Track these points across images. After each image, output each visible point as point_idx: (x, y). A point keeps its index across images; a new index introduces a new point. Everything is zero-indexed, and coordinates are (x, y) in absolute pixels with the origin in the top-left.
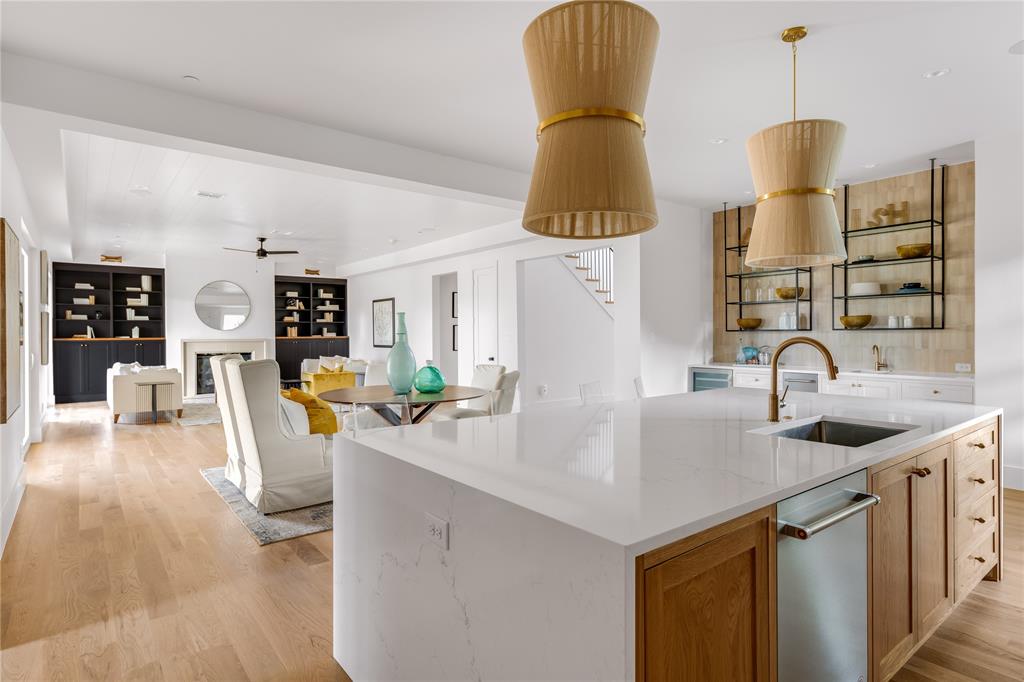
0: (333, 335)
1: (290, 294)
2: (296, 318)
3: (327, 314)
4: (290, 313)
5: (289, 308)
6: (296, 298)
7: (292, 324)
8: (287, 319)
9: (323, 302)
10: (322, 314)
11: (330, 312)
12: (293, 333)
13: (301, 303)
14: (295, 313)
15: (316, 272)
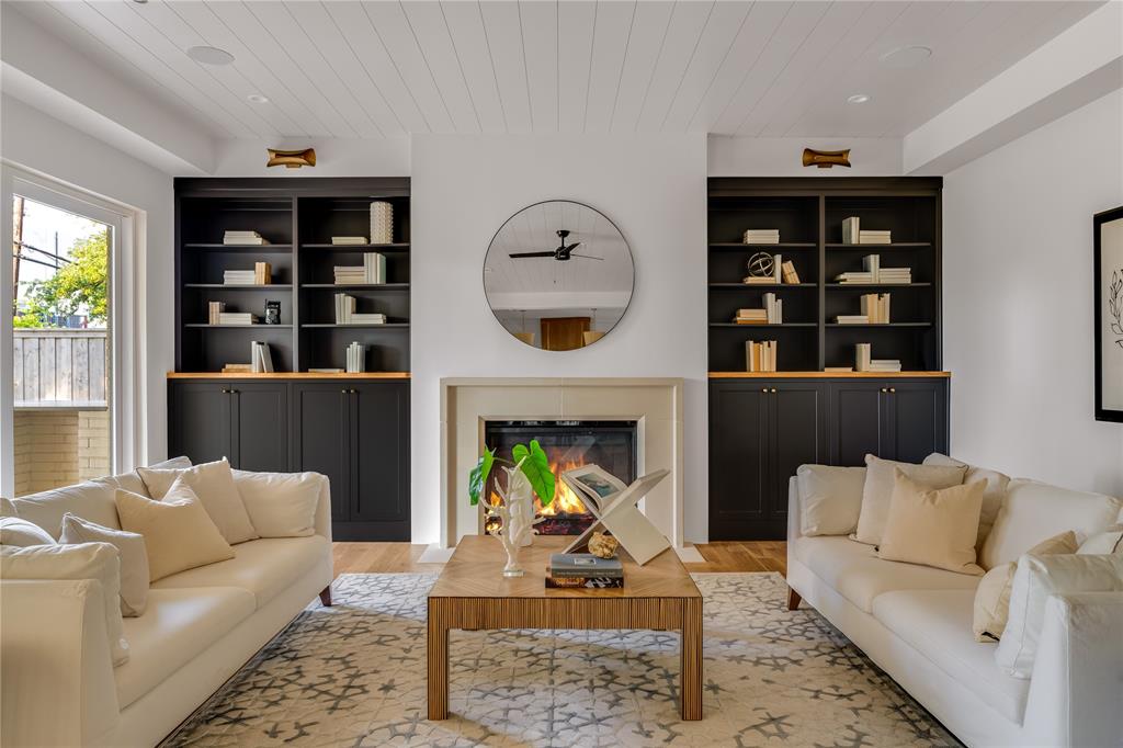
0: (891, 368)
1: (754, 237)
2: (773, 312)
3: (871, 301)
4: (756, 298)
5: (752, 280)
6: (772, 250)
7: (761, 333)
8: (746, 316)
9: (856, 258)
10: (853, 299)
11: (879, 290)
12: (762, 360)
13: (789, 267)
14: (770, 297)
15: (840, 158)
